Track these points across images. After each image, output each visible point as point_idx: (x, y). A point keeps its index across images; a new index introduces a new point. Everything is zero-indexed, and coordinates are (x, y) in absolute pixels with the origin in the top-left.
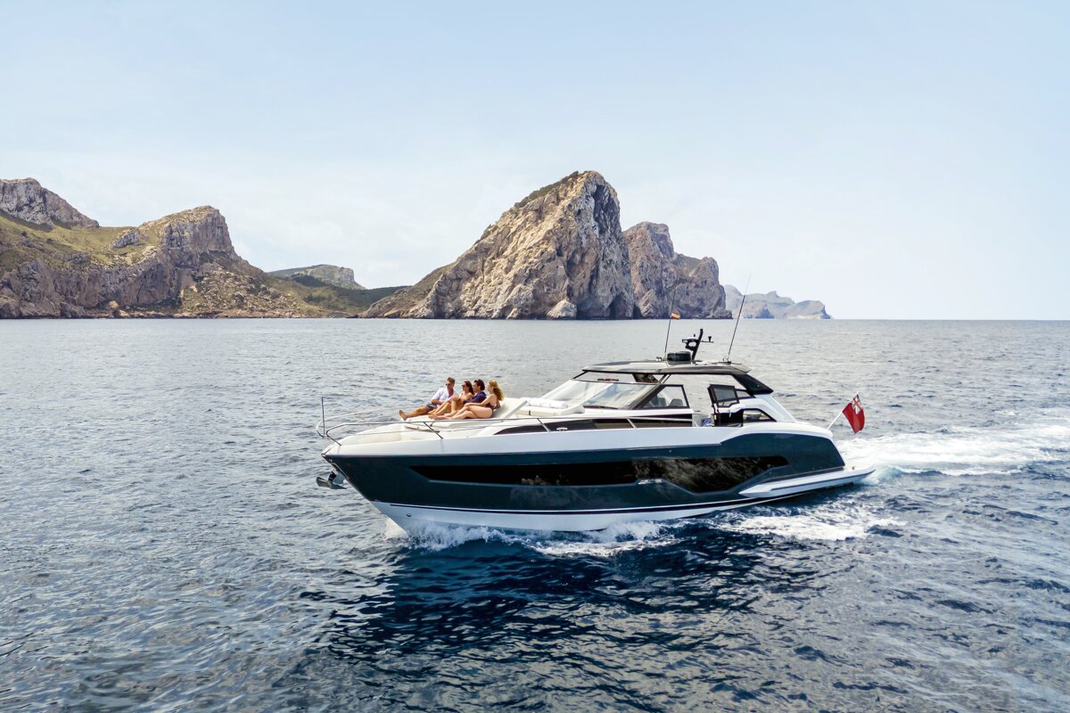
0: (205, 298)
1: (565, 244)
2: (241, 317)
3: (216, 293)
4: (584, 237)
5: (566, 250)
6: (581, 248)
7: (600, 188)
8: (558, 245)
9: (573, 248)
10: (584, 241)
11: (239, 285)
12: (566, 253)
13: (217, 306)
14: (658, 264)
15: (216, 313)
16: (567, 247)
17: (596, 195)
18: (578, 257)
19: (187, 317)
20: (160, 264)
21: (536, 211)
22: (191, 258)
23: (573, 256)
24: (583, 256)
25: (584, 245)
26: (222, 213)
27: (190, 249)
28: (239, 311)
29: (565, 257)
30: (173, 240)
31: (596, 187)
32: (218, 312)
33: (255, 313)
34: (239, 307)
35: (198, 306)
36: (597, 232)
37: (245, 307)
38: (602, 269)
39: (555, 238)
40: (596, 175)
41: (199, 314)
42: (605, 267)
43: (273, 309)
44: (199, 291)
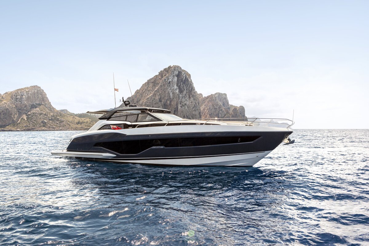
0: (29, 123)
1: (163, 96)
2: (44, 130)
3: (35, 120)
4: (171, 93)
5: (163, 99)
6: (170, 98)
7: (180, 73)
8: (160, 97)
9: (166, 98)
10: (171, 95)
11: (46, 117)
12: (163, 100)
13: (34, 126)
14: (217, 108)
15: (33, 129)
16: (164, 98)
17: (178, 76)
18: (168, 102)
19: (18, 131)
20: (8, 109)
21: (153, 82)
22: (26, 106)
23: (166, 102)
24: (171, 102)
25: (171, 97)
26: (42, 88)
27: (26, 102)
28: (44, 128)
29: (163, 102)
30: (18, 99)
31: (178, 72)
32: (34, 129)
33: (51, 129)
34: (44, 126)
35: (25, 126)
36: (177, 91)
37: (46, 126)
38: (179, 107)
39: (158, 93)
40: (178, 67)
41: (25, 130)
42: (181, 107)
43: (59, 127)
44: (27, 120)
